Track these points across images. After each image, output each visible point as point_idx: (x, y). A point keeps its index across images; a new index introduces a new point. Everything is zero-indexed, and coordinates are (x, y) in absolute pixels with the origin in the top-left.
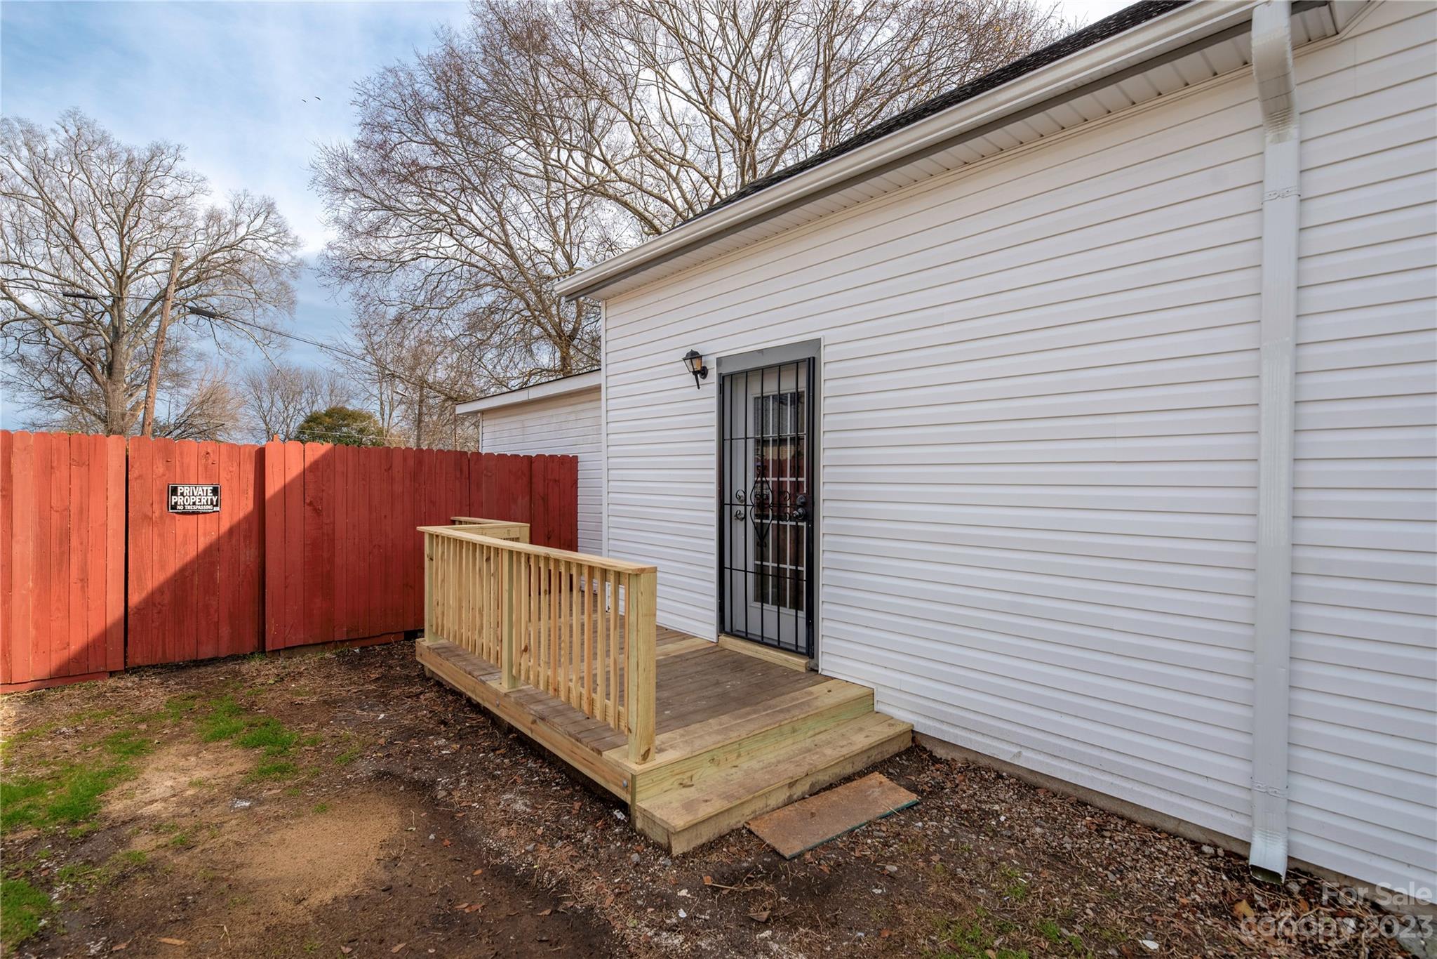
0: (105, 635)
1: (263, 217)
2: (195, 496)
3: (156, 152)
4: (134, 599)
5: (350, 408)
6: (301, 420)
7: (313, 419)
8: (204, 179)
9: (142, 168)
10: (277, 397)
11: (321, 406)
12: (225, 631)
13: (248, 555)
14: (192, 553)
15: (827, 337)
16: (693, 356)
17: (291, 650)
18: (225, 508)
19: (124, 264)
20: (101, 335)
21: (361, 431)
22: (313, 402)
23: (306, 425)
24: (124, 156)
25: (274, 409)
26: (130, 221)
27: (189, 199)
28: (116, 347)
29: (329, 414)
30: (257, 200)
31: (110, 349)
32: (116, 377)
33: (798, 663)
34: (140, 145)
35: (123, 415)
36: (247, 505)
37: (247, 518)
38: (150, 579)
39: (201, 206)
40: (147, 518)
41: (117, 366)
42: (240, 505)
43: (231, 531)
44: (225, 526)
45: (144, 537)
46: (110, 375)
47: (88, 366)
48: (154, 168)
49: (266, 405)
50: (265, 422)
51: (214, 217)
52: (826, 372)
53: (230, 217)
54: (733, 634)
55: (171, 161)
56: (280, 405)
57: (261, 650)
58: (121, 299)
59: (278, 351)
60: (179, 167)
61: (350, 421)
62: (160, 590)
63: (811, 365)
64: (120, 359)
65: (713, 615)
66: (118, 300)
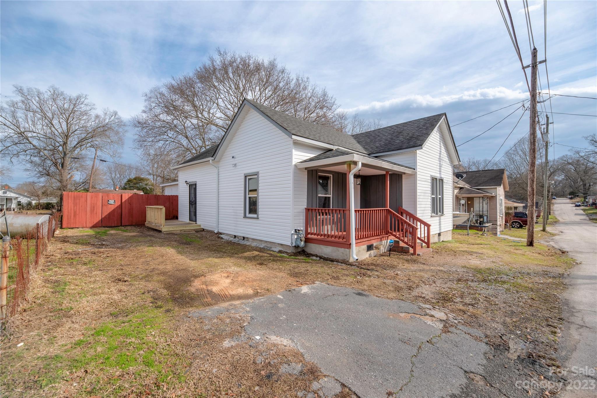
0: (99, 221)
1: (114, 117)
2: (111, 202)
3: (78, 98)
4: (103, 217)
5: (142, 177)
6: (125, 180)
7: (129, 181)
8: (94, 105)
9: (74, 102)
10: (117, 173)
11: (133, 176)
12: (116, 222)
13: (120, 211)
14: (111, 210)
15: (197, 181)
16: (186, 181)
17: (126, 226)
18: (116, 204)
19: (68, 132)
20: (59, 154)
21: (146, 185)
22: (130, 175)
23: (127, 183)
24: (68, 98)
25: (116, 177)
26: (70, 119)
27: (89, 112)
28: (65, 158)
29: (135, 179)
30: (112, 111)
31: (62, 159)
32: (65, 168)
33: (195, 223)
34: (74, 94)
35: (67, 180)
36: (120, 203)
37: (119, 205)
38: (105, 214)
39: (93, 113)
40: (105, 205)
41: (65, 164)
42: (118, 203)
43: (117, 207)
44: (116, 206)
45: (104, 207)
46: (62, 167)
47: (55, 164)
48: (78, 102)
49: (113, 176)
50: (113, 181)
51: (97, 117)
52: (197, 185)
53: (103, 117)
54: (191, 221)
55: (84, 99)
56: (118, 176)
57: (121, 226)
58: (66, 143)
59: (118, 159)
60: (86, 102)
61: (142, 181)
62: (106, 215)
63: (196, 184)
64: (66, 162)
65: (188, 219)
66: (65, 143)
